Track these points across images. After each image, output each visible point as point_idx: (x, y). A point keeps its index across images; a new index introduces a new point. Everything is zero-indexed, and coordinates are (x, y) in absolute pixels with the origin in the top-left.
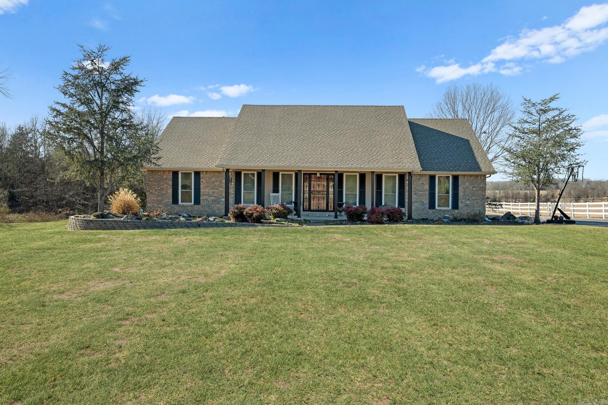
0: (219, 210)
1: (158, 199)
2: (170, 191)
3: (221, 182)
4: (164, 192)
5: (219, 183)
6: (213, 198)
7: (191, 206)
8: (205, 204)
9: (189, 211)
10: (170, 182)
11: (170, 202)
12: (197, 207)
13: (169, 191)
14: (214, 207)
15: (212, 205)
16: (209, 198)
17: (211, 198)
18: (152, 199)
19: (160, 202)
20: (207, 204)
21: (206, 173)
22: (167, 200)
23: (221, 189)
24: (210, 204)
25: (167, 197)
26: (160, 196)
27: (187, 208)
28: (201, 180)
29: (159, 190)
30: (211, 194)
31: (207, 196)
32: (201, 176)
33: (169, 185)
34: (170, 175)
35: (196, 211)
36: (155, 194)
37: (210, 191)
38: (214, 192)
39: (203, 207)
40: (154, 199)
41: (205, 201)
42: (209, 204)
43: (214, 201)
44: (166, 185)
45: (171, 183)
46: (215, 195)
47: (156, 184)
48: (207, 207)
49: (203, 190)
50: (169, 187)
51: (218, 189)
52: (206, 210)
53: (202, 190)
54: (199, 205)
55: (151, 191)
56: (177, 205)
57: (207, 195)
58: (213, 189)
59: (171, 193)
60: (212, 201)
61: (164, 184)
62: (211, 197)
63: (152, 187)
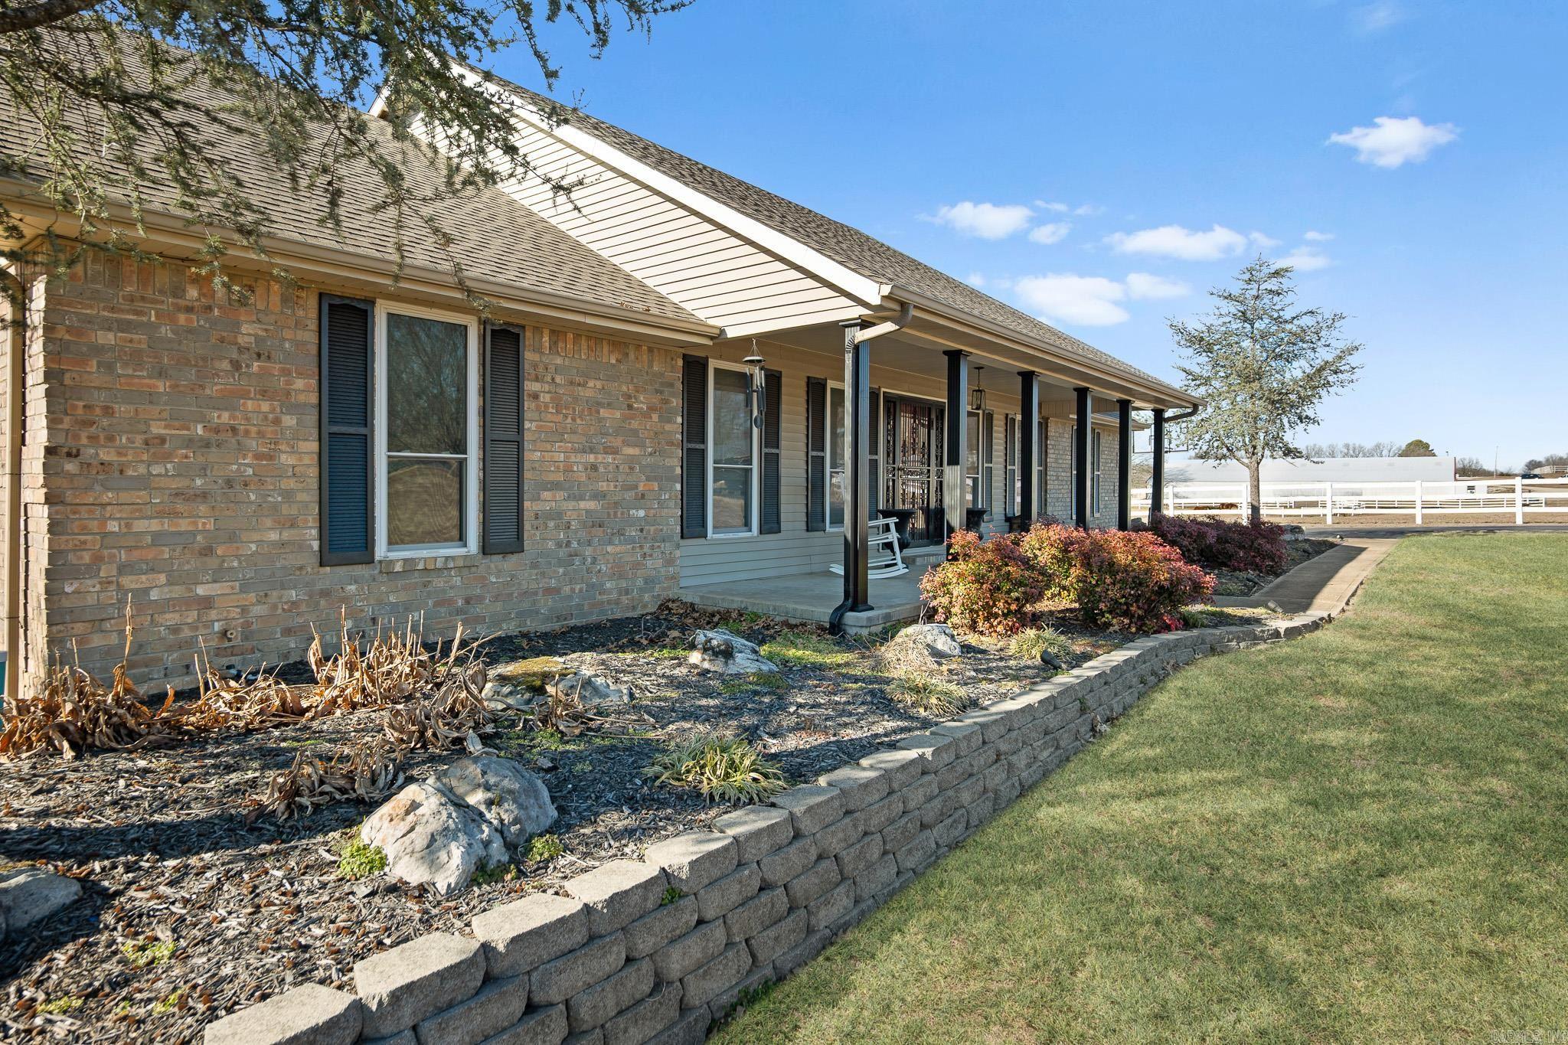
0: (621, 577)
1: (184, 525)
2: (303, 457)
3: (630, 407)
4: (246, 466)
5: (618, 415)
6: (591, 505)
7: (467, 565)
8: (551, 545)
9: (450, 602)
10: (299, 384)
11: (301, 546)
12: (500, 571)
13: (286, 459)
14: (594, 561)
15: (588, 551)
16: (571, 504)
17: (583, 504)
18: (113, 526)
19: (207, 551)
20: (559, 545)
21: (554, 344)
22: (274, 536)
23: (630, 451)
24: (575, 544)
25: (275, 507)
26: (204, 496)
27: (438, 583)
28: (529, 386)
29: (189, 442)
30: (583, 477)
31: (560, 495)
32: (529, 356)
33: (295, 409)
34: (299, 325)
35: (496, 598)
36: (144, 482)
37: (578, 465)
38: (594, 467)
39: (534, 565)
40: (140, 526)
41: (551, 524)
42: (568, 544)
43: (593, 523)
44: (265, 407)
45: (305, 388)
46: (603, 486)
47: (161, 386)
48: (561, 563)
49: (542, 456)
50: (289, 421)
51: (615, 451)
52: (553, 583)
53: (531, 455)
54: (514, 558)
55: (106, 455)
56: (359, 570)
57: (555, 486)
58: (592, 451)
59: (313, 472)
60: (584, 525)
61: (245, 395)
62: (582, 498)
63: (108, 411)
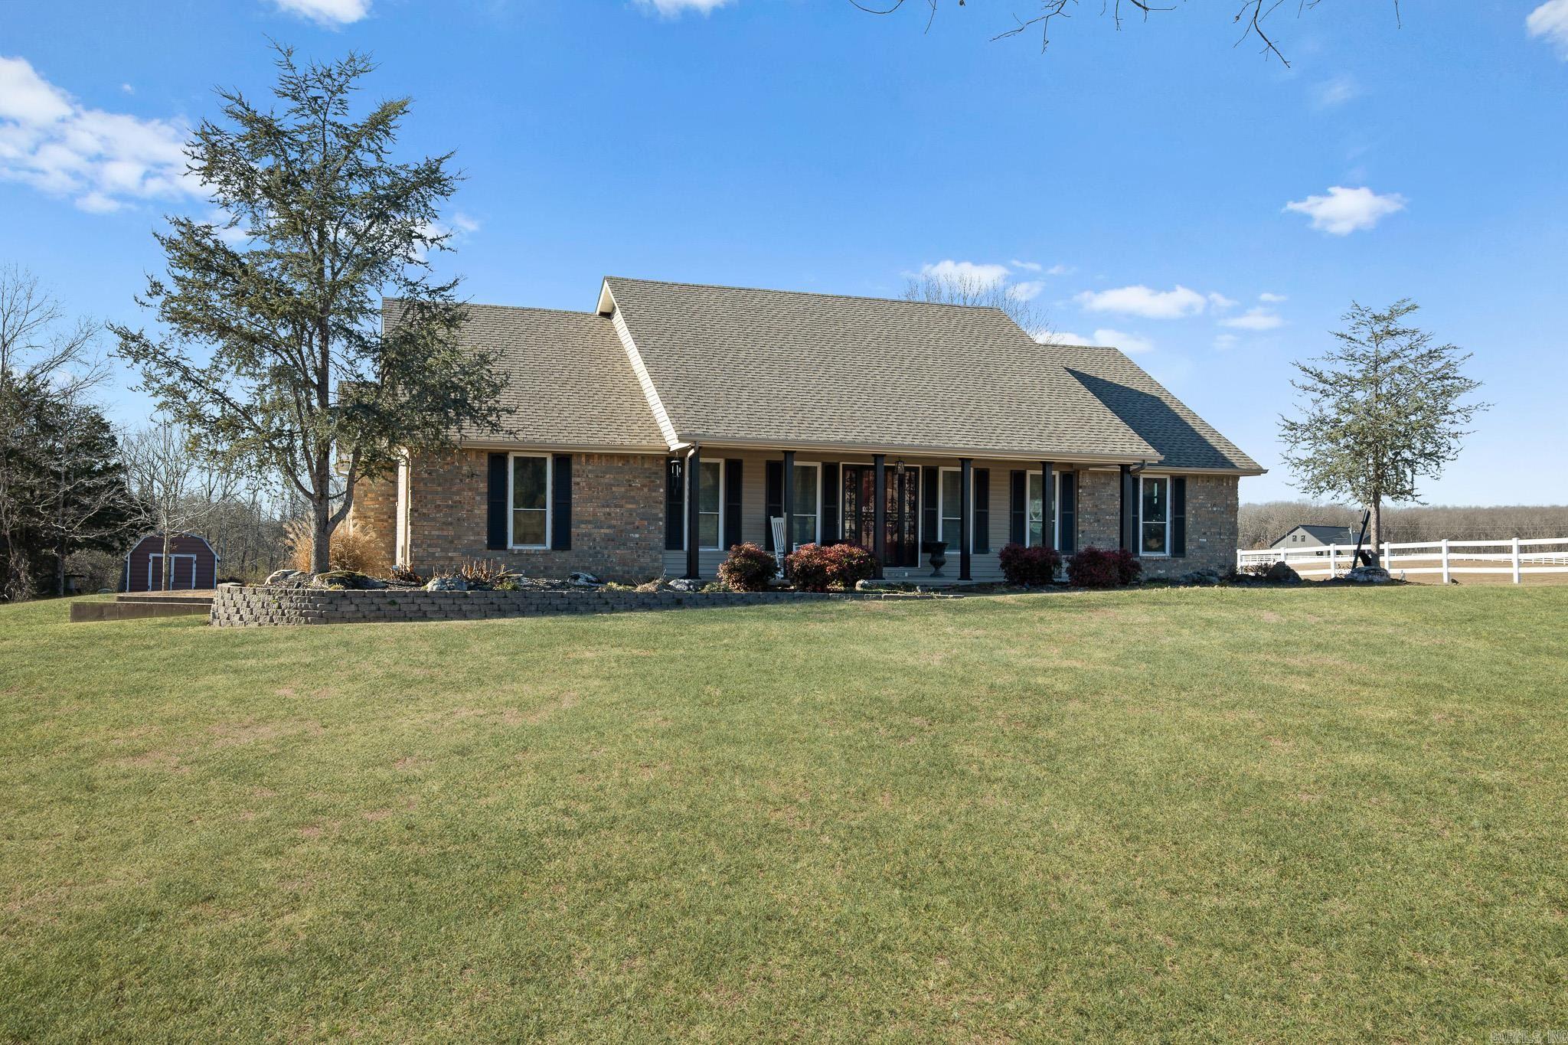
0: (624, 565)
1: (445, 533)
2: (482, 511)
3: (630, 486)
4: (464, 514)
5: (623, 489)
6: (607, 531)
7: (545, 553)
8: (586, 548)
9: (538, 567)
10: (481, 485)
11: (481, 542)
12: (561, 557)
13: (477, 512)
14: (609, 556)
15: (606, 552)
16: (596, 531)
17: (602, 531)
18: (426, 533)
19: (452, 542)
20: (590, 548)
21: (587, 461)
22: (472, 538)
23: (630, 506)
24: (598, 548)
25: (473, 528)
26: (451, 524)
27: (533, 559)
28: (575, 480)
29: (447, 506)
30: (603, 519)
31: (590, 526)
32: (575, 467)
33: (479, 494)
34: (482, 465)
35: (558, 568)
36: (434, 519)
37: (601, 512)
38: (609, 514)
39: (577, 556)
40: (433, 533)
41: (586, 539)
42: (595, 548)
43: (609, 539)
44: (470, 494)
45: (483, 487)
46: (614, 522)
47: (440, 489)
48: (590, 556)
49: (580, 508)
50: (478, 498)
51: (621, 507)
52: (587, 564)
53: (576, 509)
54: (567, 552)
55: (425, 511)
56: (503, 552)
57: (589, 522)
58: (608, 506)
59: (486, 516)
60: (603, 540)
61: (464, 490)
62: (602, 528)
63: (425, 498)
